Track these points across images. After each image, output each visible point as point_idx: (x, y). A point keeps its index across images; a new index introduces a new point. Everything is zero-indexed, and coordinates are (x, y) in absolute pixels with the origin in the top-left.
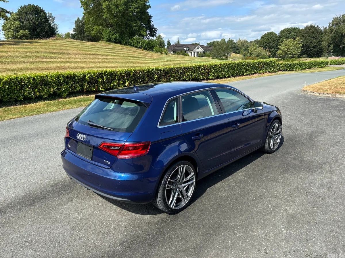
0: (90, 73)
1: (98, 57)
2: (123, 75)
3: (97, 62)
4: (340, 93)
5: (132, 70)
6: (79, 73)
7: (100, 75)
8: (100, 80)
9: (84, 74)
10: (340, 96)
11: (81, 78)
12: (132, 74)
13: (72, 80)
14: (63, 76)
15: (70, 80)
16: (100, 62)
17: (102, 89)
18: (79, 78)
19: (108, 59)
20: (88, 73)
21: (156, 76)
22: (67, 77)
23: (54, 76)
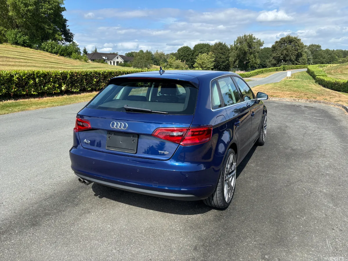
0: (18, 73)
2: (58, 78)
5: (69, 72)
7: (32, 76)
8: (32, 82)
9: (11, 75)
11: (8, 79)
12: (69, 76)
16: (13, 65)
17: (35, 93)
18: (5, 78)
19: (22, 62)
20: (16, 73)
21: (95, 80)
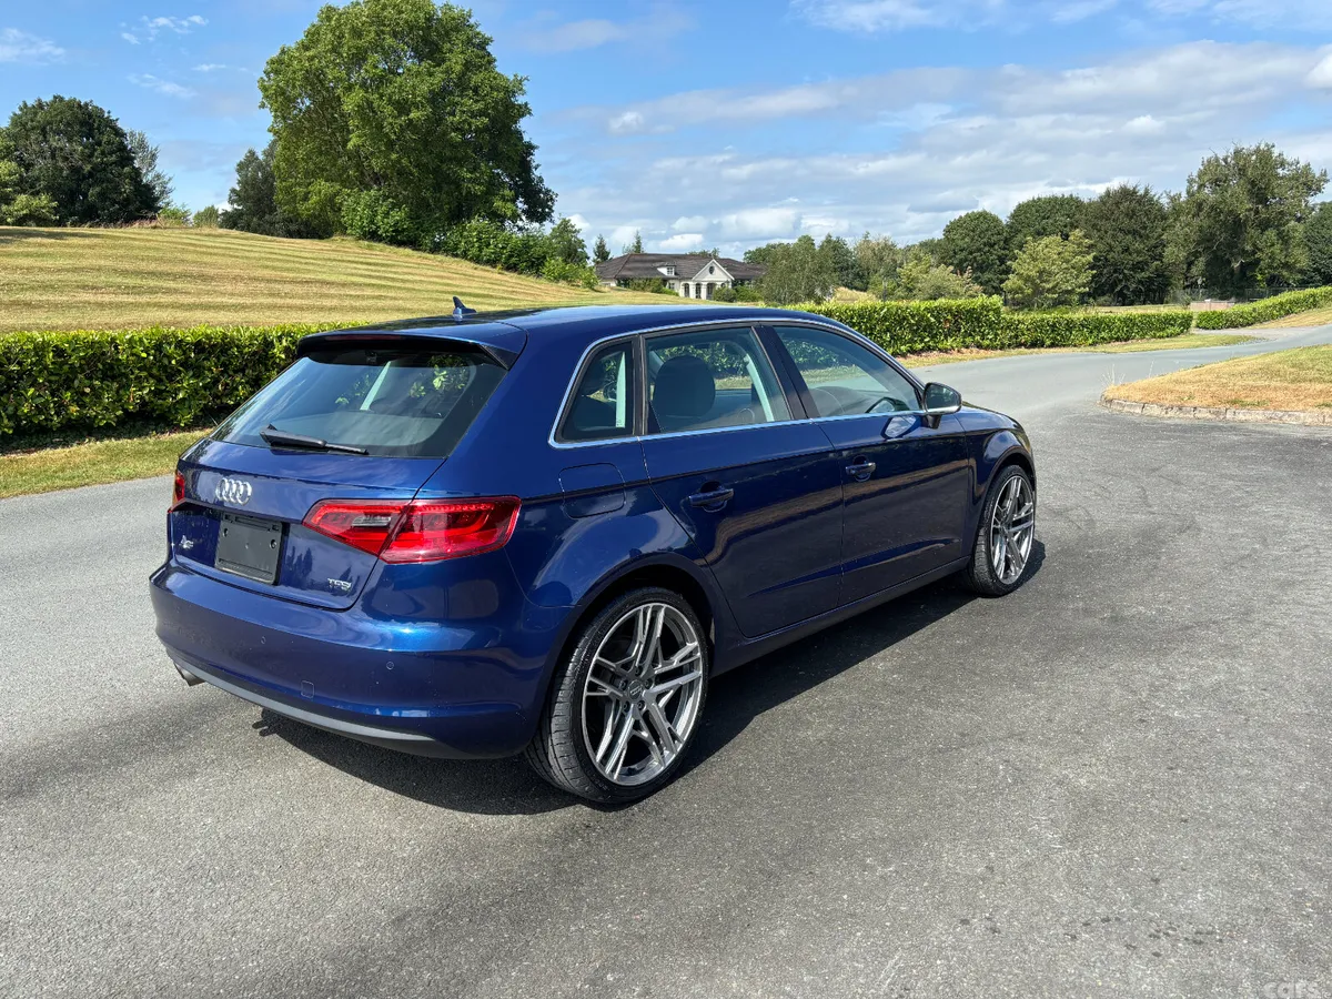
1: (325, 290)
3: (322, 309)
4: (1244, 405)
6: (248, 334)
10: (1242, 416)
13: (218, 358)
14: (180, 344)
15: (207, 359)
22: (199, 346)
23: (141, 340)
